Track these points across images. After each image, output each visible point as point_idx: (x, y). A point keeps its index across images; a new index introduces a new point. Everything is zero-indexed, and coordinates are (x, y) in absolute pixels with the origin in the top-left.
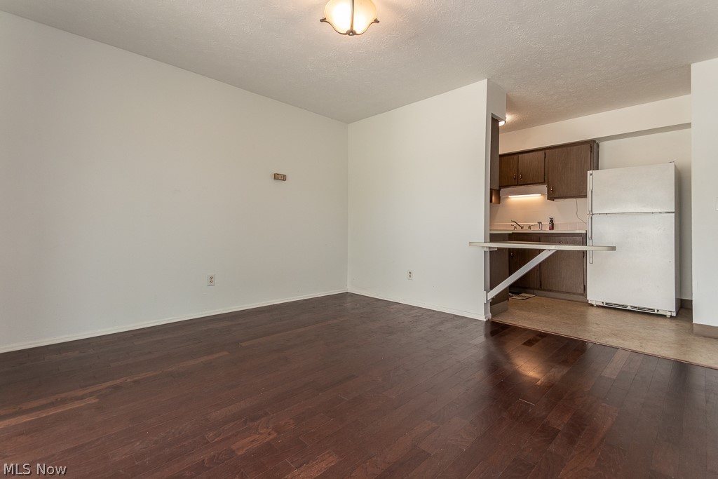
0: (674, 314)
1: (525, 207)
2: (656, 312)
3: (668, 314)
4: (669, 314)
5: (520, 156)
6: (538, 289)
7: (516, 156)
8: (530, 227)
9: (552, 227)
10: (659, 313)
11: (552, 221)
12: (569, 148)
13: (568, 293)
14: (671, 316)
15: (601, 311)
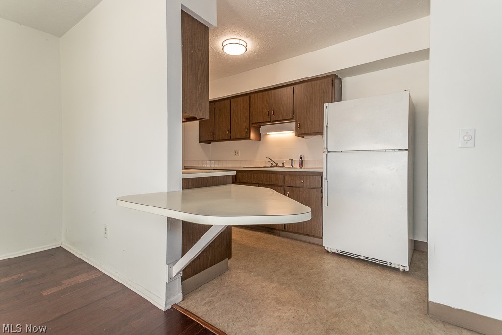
0: (407, 269)
1: (281, 143)
2: (388, 265)
3: (401, 269)
4: (403, 268)
5: (272, 91)
6: (283, 231)
7: (269, 92)
8: (283, 164)
9: (301, 165)
10: (392, 266)
11: (301, 158)
12: (313, 83)
13: (308, 235)
14: (404, 270)
15: (336, 258)
